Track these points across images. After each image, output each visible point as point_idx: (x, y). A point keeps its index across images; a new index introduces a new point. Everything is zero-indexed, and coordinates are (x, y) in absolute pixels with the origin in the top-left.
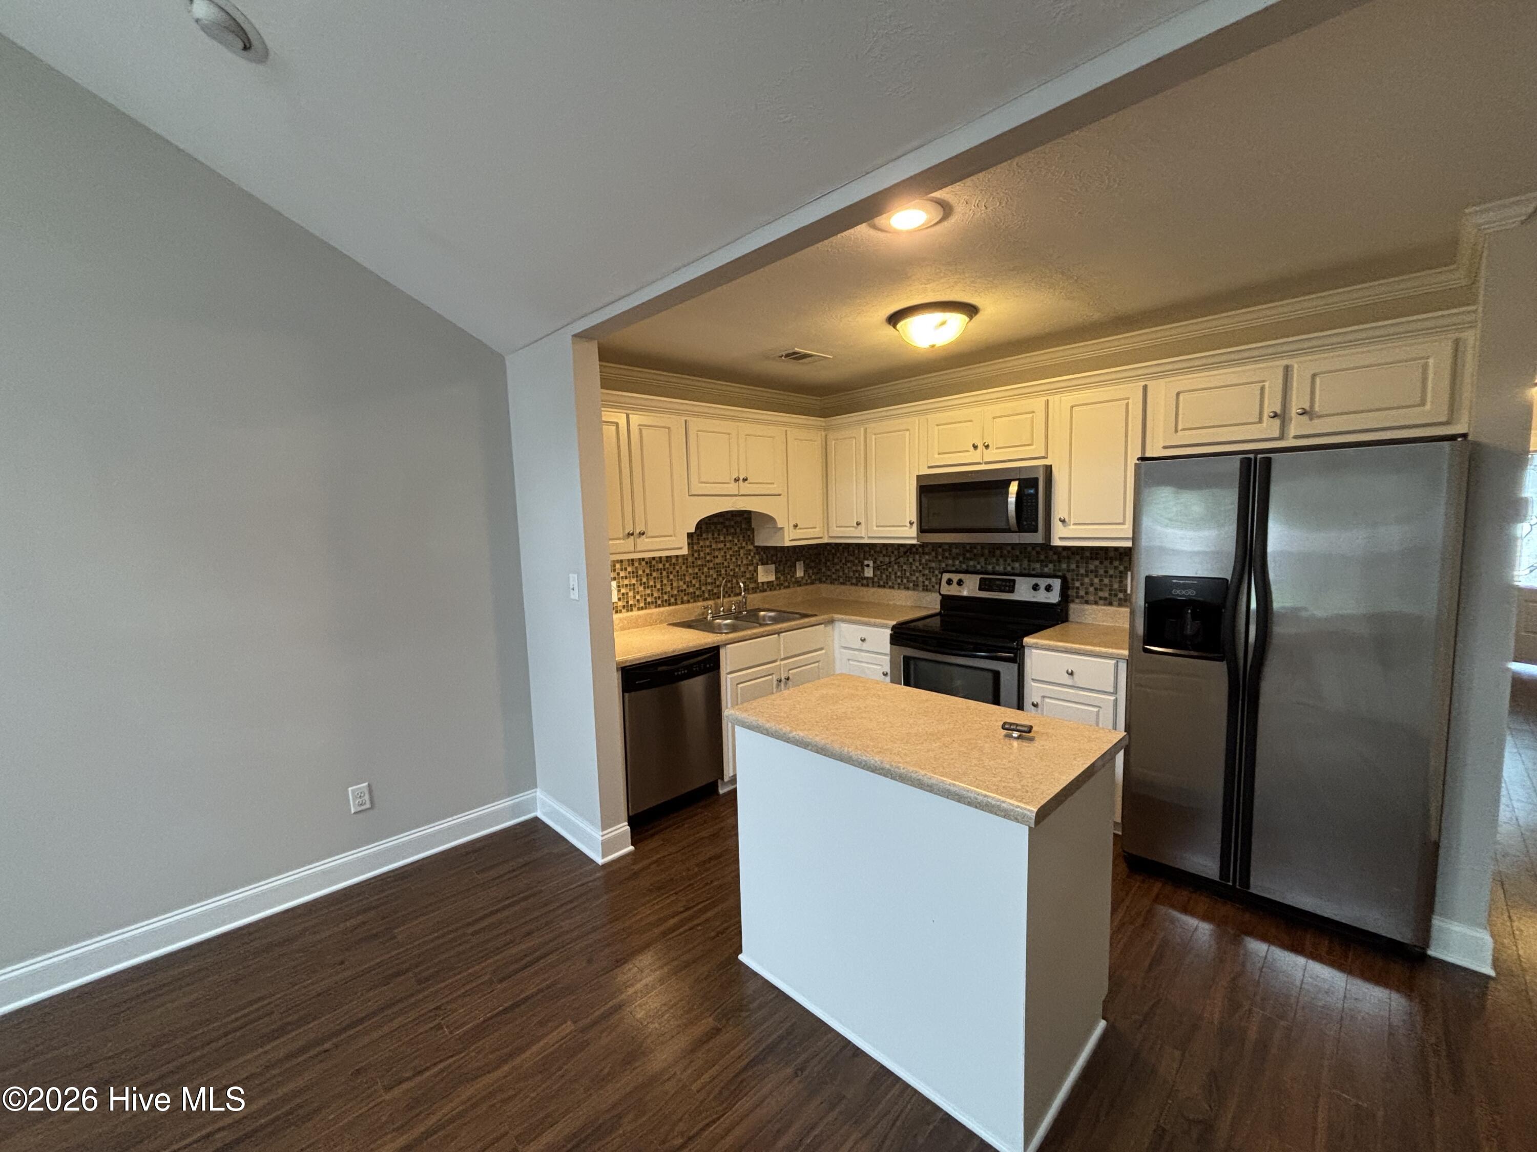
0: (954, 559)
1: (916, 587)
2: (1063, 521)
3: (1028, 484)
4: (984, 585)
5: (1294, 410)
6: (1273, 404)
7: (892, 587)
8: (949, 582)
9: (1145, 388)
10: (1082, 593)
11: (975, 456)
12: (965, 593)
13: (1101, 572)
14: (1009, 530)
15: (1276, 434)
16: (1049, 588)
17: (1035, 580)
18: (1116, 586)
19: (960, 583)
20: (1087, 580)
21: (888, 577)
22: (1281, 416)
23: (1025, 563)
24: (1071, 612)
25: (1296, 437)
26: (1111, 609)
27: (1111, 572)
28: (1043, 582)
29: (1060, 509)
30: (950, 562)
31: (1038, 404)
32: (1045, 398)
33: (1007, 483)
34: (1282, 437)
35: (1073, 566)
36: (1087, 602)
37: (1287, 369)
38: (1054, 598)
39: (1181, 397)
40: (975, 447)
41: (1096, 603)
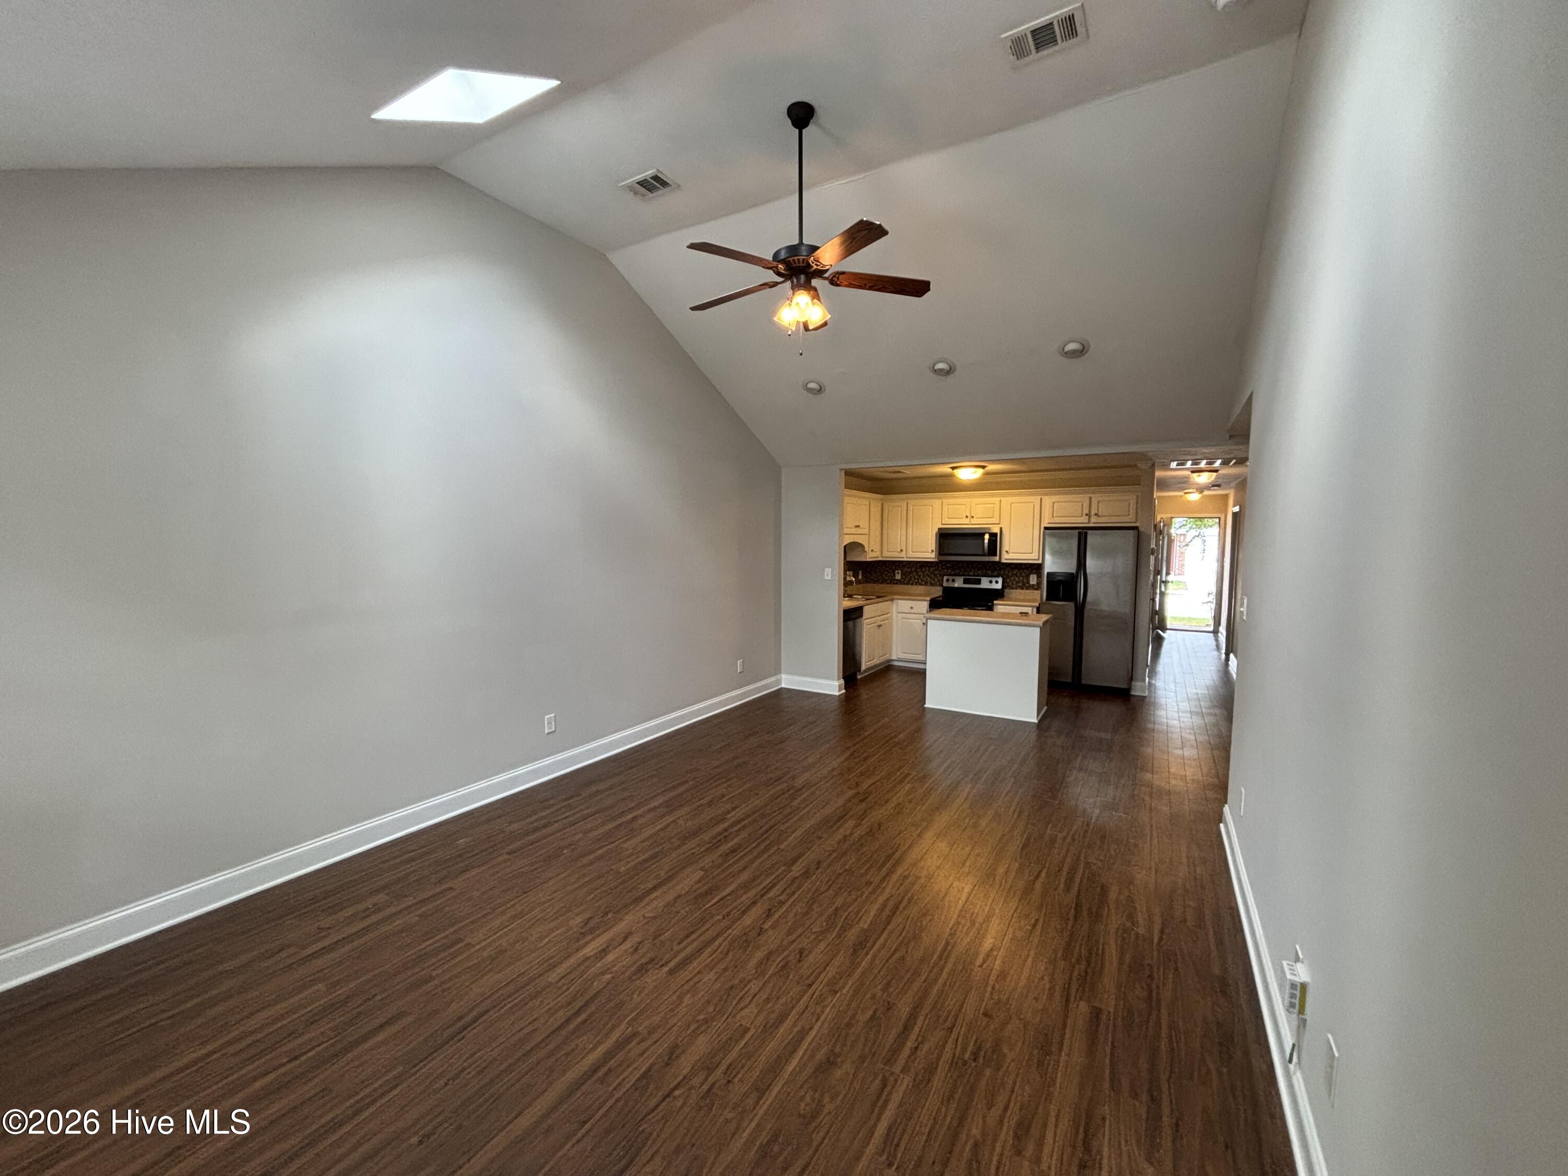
0: (948, 569)
1: (926, 584)
2: (1007, 552)
3: (993, 536)
4: (965, 582)
5: (1093, 513)
6: (1086, 511)
7: (912, 584)
8: (948, 580)
9: (1041, 499)
10: (1010, 584)
11: (967, 521)
12: (956, 585)
13: (1019, 575)
14: (984, 555)
15: (1087, 521)
16: (997, 582)
17: (990, 579)
18: (1025, 581)
19: (953, 581)
20: (1012, 579)
21: (910, 579)
22: (1088, 515)
23: (984, 571)
24: (1005, 594)
25: (1094, 523)
26: (1023, 591)
27: (1023, 575)
28: (994, 580)
29: (1006, 547)
30: (946, 571)
31: (996, 500)
32: (999, 499)
33: (983, 534)
34: (1089, 522)
35: (1006, 572)
36: (1012, 588)
37: (1090, 498)
38: (999, 586)
39: (1055, 504)
40: (967, 517)
41: (1016, 588)
